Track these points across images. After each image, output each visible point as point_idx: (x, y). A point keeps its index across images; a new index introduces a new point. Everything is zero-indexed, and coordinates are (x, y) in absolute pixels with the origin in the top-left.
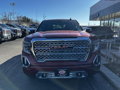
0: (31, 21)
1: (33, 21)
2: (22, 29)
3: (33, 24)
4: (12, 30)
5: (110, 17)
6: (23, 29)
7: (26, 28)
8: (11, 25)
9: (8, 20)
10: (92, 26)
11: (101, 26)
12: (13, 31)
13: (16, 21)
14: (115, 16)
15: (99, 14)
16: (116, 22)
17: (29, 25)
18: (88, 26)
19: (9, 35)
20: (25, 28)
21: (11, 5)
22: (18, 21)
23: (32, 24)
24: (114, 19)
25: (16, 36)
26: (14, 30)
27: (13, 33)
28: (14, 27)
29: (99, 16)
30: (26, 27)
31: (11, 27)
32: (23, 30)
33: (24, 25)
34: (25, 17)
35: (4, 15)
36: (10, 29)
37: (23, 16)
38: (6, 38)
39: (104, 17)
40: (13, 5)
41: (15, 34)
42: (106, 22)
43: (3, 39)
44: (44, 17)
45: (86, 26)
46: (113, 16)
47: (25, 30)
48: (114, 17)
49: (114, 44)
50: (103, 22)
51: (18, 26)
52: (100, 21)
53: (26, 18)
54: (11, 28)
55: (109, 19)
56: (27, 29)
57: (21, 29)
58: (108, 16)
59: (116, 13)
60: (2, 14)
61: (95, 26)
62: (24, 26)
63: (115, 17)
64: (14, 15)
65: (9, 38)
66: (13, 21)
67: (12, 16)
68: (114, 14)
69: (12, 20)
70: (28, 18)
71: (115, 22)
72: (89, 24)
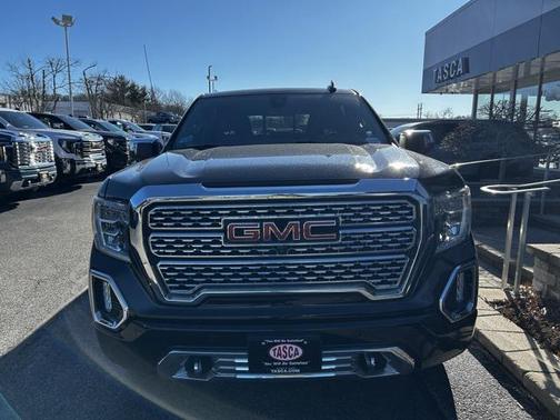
0: (149, 96)
1: (160, 99)
2: (106, 137)
3: (158, 114)
4: (60, 142)
5: (521, 75)
6: (111, 137)
7: (126, 130)
8: (54, 120)
9: (44, 97)
10: (434, 117)
11: (478, 117)
12: (64, 145)
13: (80, 99)
14: (546, 69)
15: (466, 62)
16: (548, 99)
17: (142, 117)
18: (416, 117)
19: (47, 164)
20: (120, 132)
21: (57, 23)
22: (91, 99)
23: (153, 114)
24: (537, 87)
25: (79, 168)
26: (70, 143)
27: (63, 155)
28: (67, 127)
29: (467, 70)
30: (124, 127)
31: (56, 125)
32: (110, 142)
33: (117, 117)
34: (122, 78)
35: (24, 71)
36: (48, 139)
37: (112, 75)
38: (32, 179)
39: (491, 75)
40: (66, 26)
41: (72, 162)
42: (498, 97)
43: (17, 185)
44: (212, 78)
45: (405, 117)
46: (535, 71)
47: (121, 141)
48: (539, 77)
49: (543, 205)
50: (485, 99)
51: (89, 123)
52: (472, 96)
53: (124, 84)
54: (54, 131)
55: (514, 85)
56: (128, 136)
57: (101, 138)
58: (511, 69)
59: (548, 59)
60: (13, 68)
61: (447, 117)
62: (114, 123)
63: (542, 75)
64: (71, 68)
65: (45, 180)
66: (65, 99)
67: (60, 78)
68: (539, 59)
69: (63, 95)
70: (133, 86)
71: (543, 98)
72: (420, 109)
